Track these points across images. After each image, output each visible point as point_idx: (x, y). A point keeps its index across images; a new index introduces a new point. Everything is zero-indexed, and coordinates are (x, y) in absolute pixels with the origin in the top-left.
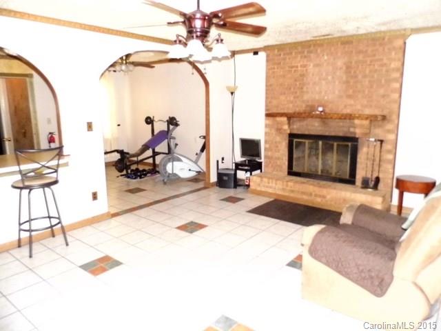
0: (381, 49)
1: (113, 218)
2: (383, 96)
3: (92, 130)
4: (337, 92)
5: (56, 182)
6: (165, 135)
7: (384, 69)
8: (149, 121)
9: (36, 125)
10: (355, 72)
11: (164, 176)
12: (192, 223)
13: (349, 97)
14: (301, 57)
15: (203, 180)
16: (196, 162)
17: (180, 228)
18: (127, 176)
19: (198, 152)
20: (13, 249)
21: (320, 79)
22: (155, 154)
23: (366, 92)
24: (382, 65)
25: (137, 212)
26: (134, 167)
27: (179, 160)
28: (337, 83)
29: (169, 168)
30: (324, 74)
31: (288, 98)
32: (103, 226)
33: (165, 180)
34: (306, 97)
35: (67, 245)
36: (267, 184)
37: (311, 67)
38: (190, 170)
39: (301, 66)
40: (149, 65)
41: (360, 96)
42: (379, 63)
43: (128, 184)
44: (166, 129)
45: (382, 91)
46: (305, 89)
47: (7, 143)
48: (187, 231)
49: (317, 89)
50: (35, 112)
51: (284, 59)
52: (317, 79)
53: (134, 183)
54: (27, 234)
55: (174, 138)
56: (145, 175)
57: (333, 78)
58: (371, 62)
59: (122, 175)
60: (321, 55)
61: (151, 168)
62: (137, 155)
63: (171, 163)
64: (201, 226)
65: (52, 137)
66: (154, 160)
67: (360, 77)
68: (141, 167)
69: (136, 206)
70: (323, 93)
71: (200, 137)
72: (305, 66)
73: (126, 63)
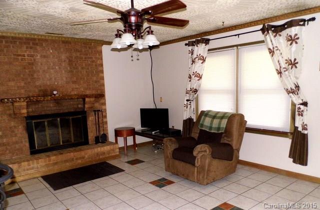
0: (90, 51)
2: (96, 82)
4: (64, 79)
7: (94, 64)
10: (76, 65)
13: (74, 82)
14: (27, 48)
21: (48, 68)
23: (86, 79)
24: (93, 62)
28: (64, 72)
30: (52, 64)
31: (18, 84)
34: (38, 83)
36: (28, 167)
37: (38, 57)
39: (28, 55)
41: (82, 82)
42: (91, 60)
45: (95, 78)
46: (35, 76)
49: (48, 76)
51: (7, 47)
52: (46, 68)
57: (60, 68)
58: (85, 58)
60: (47, 48)
67: (80, 68)
70: (53, 79)
72: (32, 56)
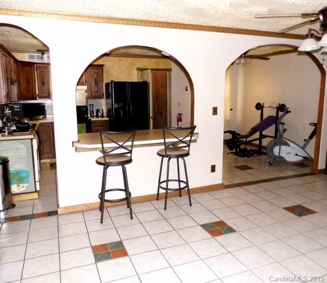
1: (227, 190)
3: (216, 114)
5: (188, 154)
6: (274, 120)
8: (259, 107)
9: (170, 107)
11: (270, 158)
12: (299, 207)
15: (309, 166)
16: (303, 148)
17: (288, 209)
18: (236, 154)
19: (307, 138)
20: (154, 200)
22: (262, 137)
25: (245, 187)
26: (242, 147)
27: (287, 145)
29: (276, 150)
32: (218, 194)
33: (271, 162)
35: (191, 205)
38: (296, 155)
40: (264, 57)
43: (236, 161)
44: (275, 115)
47: (151, 120)
48: (295, 213)
50: (170, 97)
53: (242, 161)
54: (164, 191)
55: (283, 124)
56: (252, 155)
59: (231, 153)
61: (257, 149)
62: (246, 137)
63: (278, 147)
64: (311, 212)
65: (180, 117)
66: (260, 142)
68: (249, 148)
69: (245, 181)
71: (310, 124)
73: (245, 57)
